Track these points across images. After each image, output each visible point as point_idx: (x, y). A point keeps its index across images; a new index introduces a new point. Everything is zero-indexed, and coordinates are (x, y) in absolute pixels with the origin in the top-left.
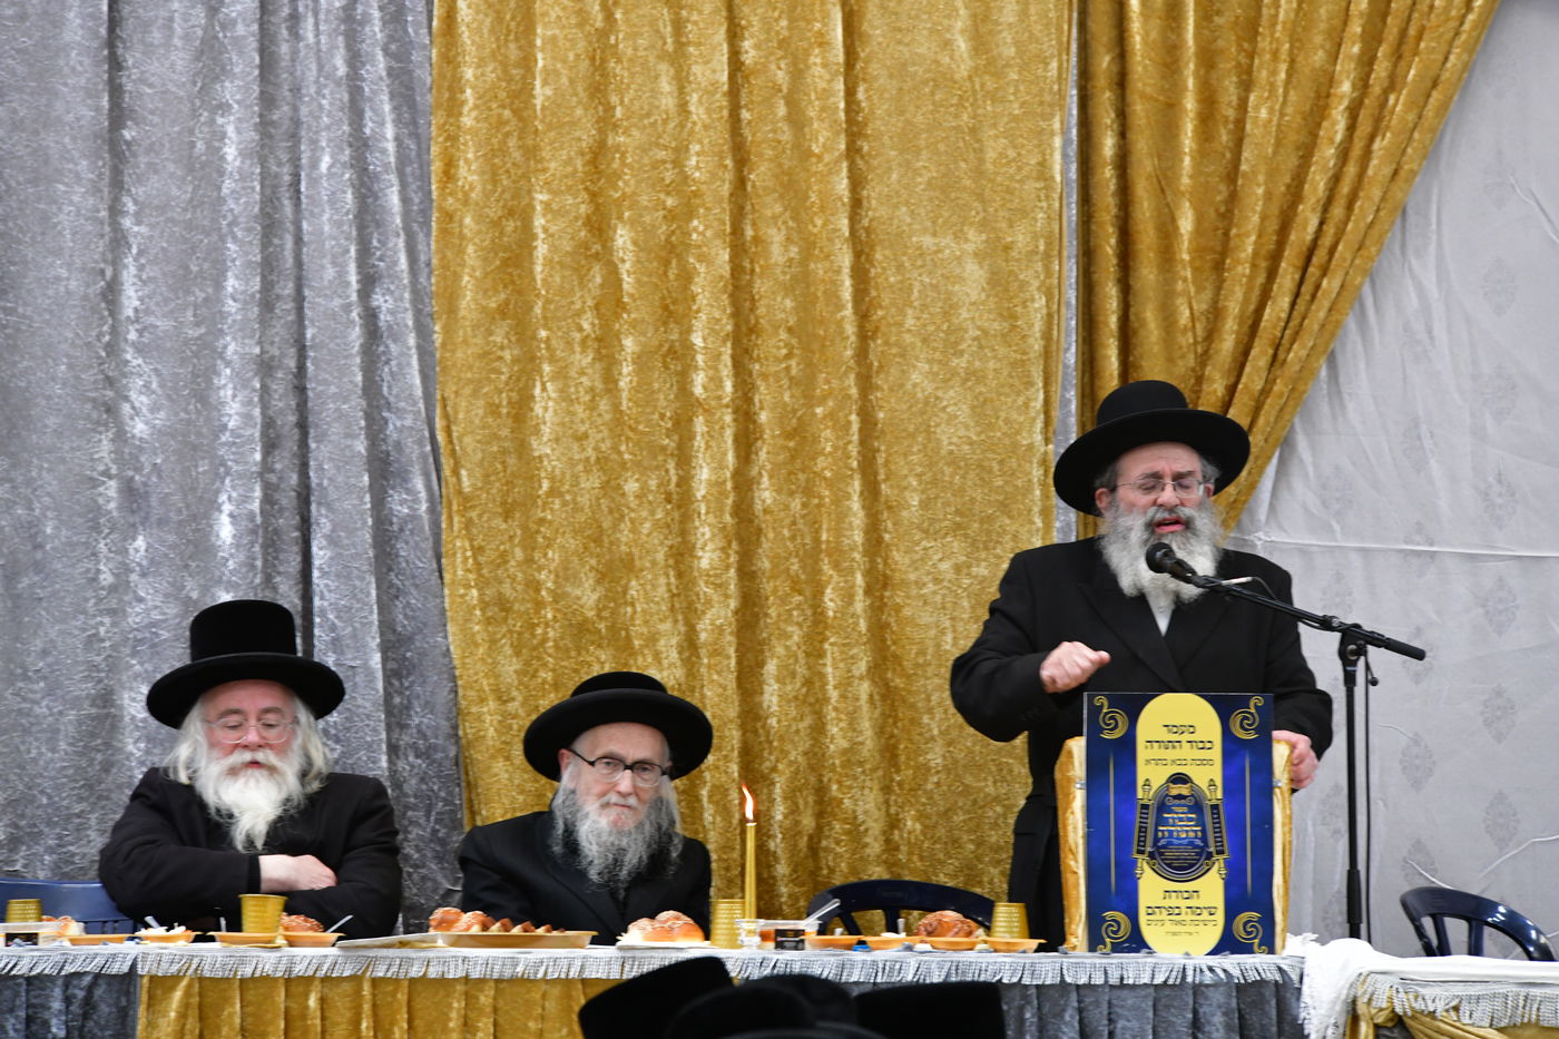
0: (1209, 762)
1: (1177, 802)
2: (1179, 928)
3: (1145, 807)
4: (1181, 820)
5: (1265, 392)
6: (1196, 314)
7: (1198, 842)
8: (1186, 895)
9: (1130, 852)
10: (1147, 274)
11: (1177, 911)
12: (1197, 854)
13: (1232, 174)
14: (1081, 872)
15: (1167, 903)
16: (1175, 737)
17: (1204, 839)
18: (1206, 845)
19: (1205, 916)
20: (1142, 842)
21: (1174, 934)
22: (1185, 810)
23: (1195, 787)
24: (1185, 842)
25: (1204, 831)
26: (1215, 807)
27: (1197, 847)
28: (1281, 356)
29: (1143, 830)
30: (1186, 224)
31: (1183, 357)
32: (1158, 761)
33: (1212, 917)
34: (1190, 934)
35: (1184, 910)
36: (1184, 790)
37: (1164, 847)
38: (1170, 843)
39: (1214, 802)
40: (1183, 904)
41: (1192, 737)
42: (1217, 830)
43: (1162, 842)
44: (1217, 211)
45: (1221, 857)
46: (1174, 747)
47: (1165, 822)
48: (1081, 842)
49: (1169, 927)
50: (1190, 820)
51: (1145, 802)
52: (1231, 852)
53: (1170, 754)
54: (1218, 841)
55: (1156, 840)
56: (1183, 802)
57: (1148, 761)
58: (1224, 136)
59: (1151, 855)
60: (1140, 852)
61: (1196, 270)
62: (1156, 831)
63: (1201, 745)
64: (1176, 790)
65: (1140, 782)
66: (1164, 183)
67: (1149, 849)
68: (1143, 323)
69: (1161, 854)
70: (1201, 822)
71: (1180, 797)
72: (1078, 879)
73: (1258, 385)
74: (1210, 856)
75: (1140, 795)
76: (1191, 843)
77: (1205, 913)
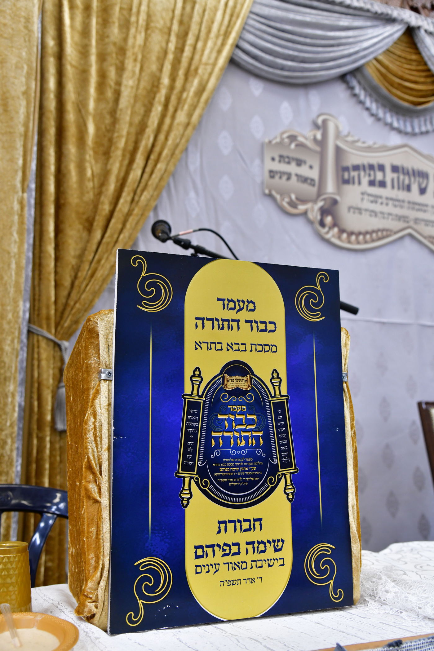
0: (271, 348)
1: (234, 399)
2: (238, 574)
3: (194, 405)
4: (239, 422)
5: (129, 214)
6: (95, 174)
7: (260, 452)
8: (246, 525)
9: (174, 468)
10: (71, 149)
11: (234, 549)
12: (259, 468)
13: (113, 113)
14: (105, 501)
15: (221, 539)
16: (231, 315)
17: (267, 448)
18: (270, 455)
19: (270, 553)
20: (189, 454)
21: (231, 583)
22: (244, 409)
23: (255, 381)
24: (245, 451)
25: (266, 437)
26: (279, 406)
27: (260, 458)
28: (136, 198)
29: (191, 437)
30: (91, 128)
31: (88, 192)
32: (210, 345)
33: (278, 555)
34: (252, 580)
35: (243, 547)
36: (243, 384)
37: (218, 460)
38: (226, 455)
39: (278, 399)
40: (242, 538)
41: (251, 316)
42: (283, 436)
43: (216, 453)
44: (106, 127)
45: (287, 472)
46: (230, 328)
47: (219, 425)
48: (106, 457)
49: (225, 573)
50: (250, 422)
51: (195, 398)
52: (299, 464)
53: (226, 336)
54: (285, 451)
55: (208, 450)
56: (241, 399)
57: (198, 345)
58: (109, 94)
59: (202, 472)
60: (186, 468)
61: (96, 153)
62: (209, 437)
63: (262, 327)
64: (232, 383)
65: (188, 372)
66: (81, 107)
67: (199, 463)
68: (69, 171)
69: (215, 470)
70: (263, 426)
71: (237, 392)
72: (99, 512)
73: (126, 210)
74: (274, 470)
75: (188, 389)
76: (251, 454)
77: (270, 549)
